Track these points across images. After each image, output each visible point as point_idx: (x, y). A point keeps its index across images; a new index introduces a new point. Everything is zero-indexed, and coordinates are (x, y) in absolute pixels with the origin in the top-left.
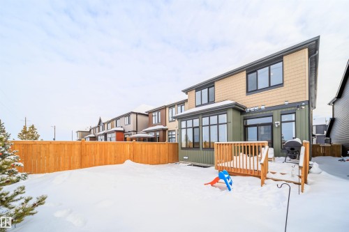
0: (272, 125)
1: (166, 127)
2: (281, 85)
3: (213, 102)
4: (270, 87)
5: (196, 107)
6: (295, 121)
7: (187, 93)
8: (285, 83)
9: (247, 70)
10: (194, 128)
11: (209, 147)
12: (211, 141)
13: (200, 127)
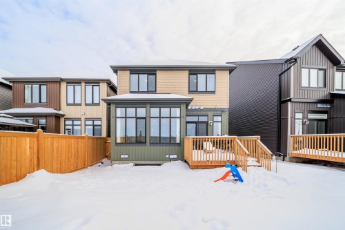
0: (207, 123)
1: (61, 112)
2: (214, 92)
3: (155, 92)
4: (206, 92)
5: (131, 92)
6: (221, 122)
7: (116, 72)
8: (216, 92)
9: (190, 71)
10: (137, 118)
11: (159, 141)
12: (162, 136)
13: (148, 119)
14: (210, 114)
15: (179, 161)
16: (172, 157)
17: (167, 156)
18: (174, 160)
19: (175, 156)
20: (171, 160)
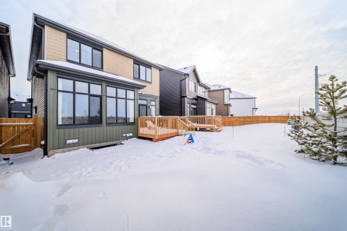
0: (146, 106)
2: (151, 83)
4: (146, 81)
6: (155, 106)
10: (90, 95)
11: (116, 121)
12: (118, 116)
13: (104, 98)
14: (149, 99)
15: (134, 138)
16: (128, 135)
17: (124, 135)
18: (130, 137)
19: (131, 134)
20: (127, 138)
